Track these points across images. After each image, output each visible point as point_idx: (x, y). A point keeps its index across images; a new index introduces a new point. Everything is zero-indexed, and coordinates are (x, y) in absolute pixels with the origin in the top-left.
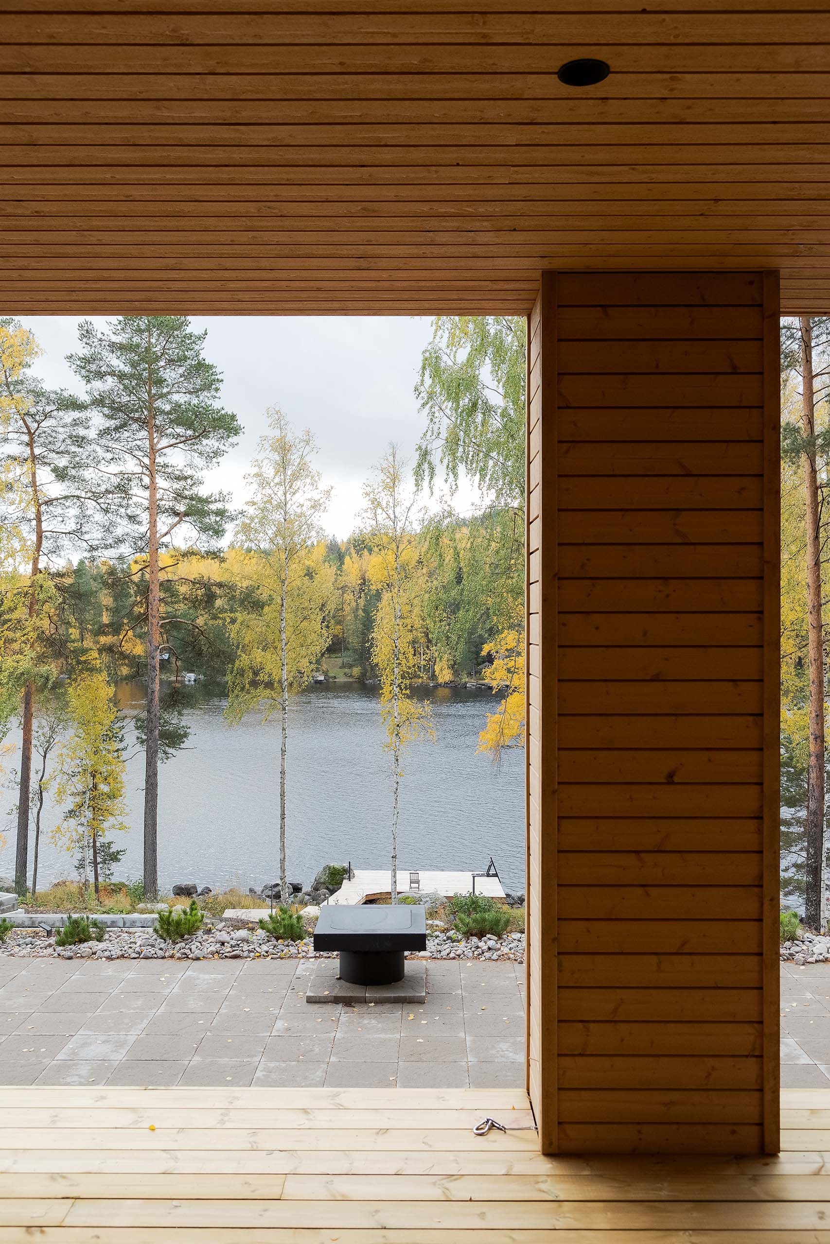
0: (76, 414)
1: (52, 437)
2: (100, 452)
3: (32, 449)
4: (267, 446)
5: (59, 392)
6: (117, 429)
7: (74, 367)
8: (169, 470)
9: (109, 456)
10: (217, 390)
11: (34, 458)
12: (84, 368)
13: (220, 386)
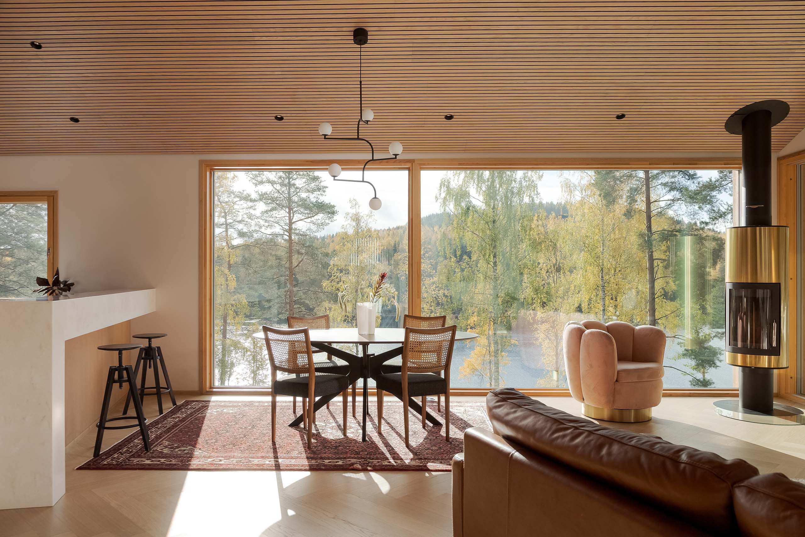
0: (250, 204)
1: (236, 213)
2: (262, 222)
3: (226, 218)
4: (349, 217)
5: (242, 192)
6: (271, 210)
7: (249, 178)
8: (297, 232)
9: (267, 224)
10: (324, 191)
11: (227, 225)
12: (253, 179)
13: (326, 190)
